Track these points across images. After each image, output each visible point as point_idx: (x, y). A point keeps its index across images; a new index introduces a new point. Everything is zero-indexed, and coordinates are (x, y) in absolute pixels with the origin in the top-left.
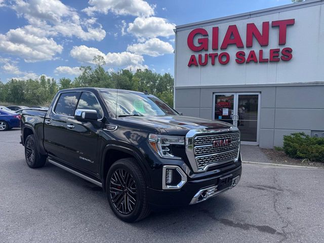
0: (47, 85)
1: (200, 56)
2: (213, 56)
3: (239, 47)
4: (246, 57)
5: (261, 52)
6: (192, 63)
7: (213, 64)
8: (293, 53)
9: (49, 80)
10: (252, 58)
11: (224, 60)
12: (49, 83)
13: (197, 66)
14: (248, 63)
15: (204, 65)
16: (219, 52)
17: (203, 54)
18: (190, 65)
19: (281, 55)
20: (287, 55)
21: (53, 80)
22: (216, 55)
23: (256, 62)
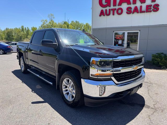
0: (25, 31)
1: (106, 10)
2: (113, 10)
3: (128, 4)
4: (132, 10)
5: (141, 7)
6: (102, 13)
7: (113, 14)
8: (159, 7)
9: (25, 28)
10: (136, 10)
11: (120, 12)
12: (26, 30)
13: (104, 15)
14: (133, 13)
15: (109, 15)
16: (117, 7)
17: (108, 8)
18: (100, 15)
19: (152, 7)
20: (156, 8)
21: (28, 28)
22: (115, 9)
23: (138, 12)
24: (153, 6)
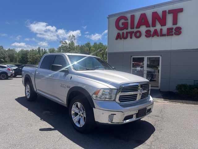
0: (41, 53)
1: (123, 33)
2: (131, 33)
3: (147, 27)
4: (152, 33)
5: (161, 30)
6: (119, 37)
7: (131, 38)
8: (182, 30)
9: (42, 50)
10: (156, 33)
11: (138, 35)
13: (121, 39)
14: (153, 36)
15: (126, 38)
16: (135, 30)
17: (125, 31)
18: (117, 39)
19: (174, 30)
20: (178, 31)
21: (45, 49)
22: (133, 32)
23: (158, 36)
24: (174, 28)
